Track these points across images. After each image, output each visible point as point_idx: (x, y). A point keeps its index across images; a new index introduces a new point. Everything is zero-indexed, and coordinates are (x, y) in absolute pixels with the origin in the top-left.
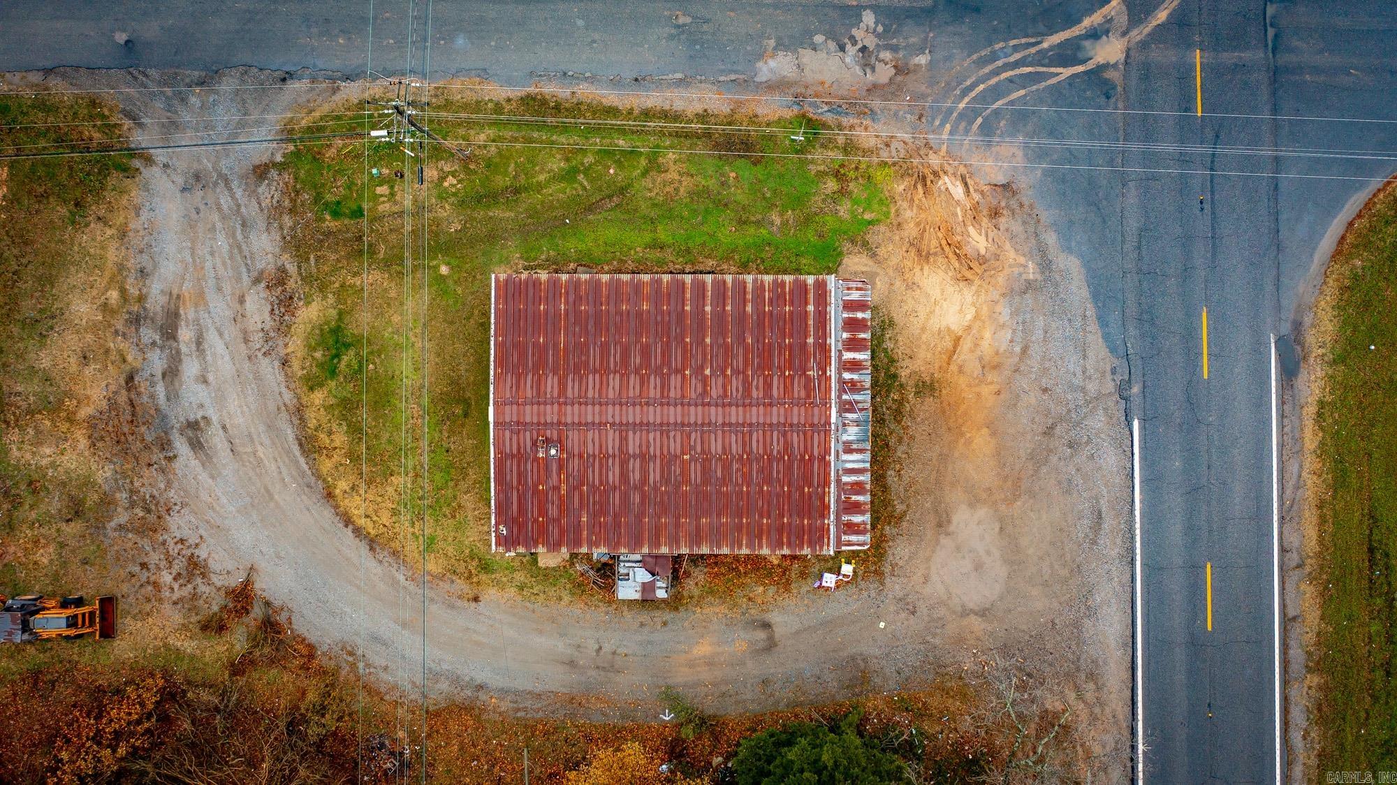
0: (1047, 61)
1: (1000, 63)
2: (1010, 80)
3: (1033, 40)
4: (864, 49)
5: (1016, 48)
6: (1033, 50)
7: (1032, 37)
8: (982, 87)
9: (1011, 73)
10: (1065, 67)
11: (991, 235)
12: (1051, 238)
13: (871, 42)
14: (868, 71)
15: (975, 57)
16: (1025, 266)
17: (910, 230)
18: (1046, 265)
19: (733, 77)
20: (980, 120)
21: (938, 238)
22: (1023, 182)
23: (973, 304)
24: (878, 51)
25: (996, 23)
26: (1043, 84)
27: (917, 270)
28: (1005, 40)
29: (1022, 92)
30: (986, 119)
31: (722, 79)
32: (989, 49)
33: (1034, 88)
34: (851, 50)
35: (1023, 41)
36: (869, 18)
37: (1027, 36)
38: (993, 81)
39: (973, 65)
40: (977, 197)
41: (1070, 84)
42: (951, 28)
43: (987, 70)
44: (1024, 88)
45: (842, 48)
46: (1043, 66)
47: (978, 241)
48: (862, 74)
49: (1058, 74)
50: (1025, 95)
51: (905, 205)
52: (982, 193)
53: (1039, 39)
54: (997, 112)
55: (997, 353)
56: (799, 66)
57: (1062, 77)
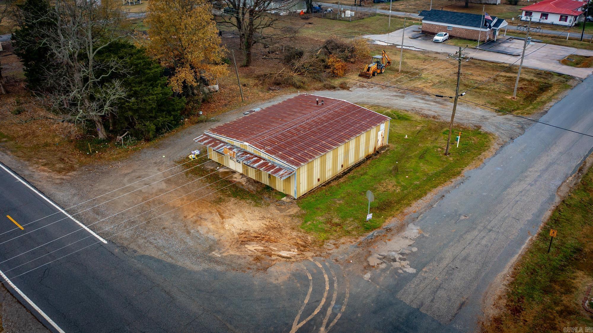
0: (312, 323)
1: (333, 303)
2: (319, 301)
3: (331, 325)
4: (394, 260)
5: (334, 315)
6: (325, 321)
7: (334, 326)
8: (327, 288)
9: (323, 303)
10: (300, 329)
11: (250, 252)
12: (219, 268)
13: (397, 264)
14: (380, 257)
15: (348, 295)
16: (220, 254)
17: (287, 231)
18: (212, 260)
19: (419, 218)
20: (310, 278)
21: (272, 236)
22: (260, 275)
23: (229, 230)
24: (388, 264)
25: (359, 315)
26: (300, 312)
27: (267, 223)
28: (344, 313)
29: (306, 301)
30: (308, 280)
31: (422, 215)
32: (346, 303)
33: (303, 308)
34: (397, 256)
35: (336, 321)
36: (411, 270)
37: (337, 324)
38: (326, 294)
39: (343, 292)
40: (273, 257)
41: (287, 324)
42: (374, 296)
43: (335, 296)
44: (308, 304)
45: (402, 254)
46: (311, 320)
47: (253, 248)
48: (381, 254)
49: (299, 323)
50: (303, 302)
51: (300, 235)
52: (274, 260)
53: (329, 328)
54: (307, 286)
55: (200, 225)
56: (407, 238)
57: (295, 323)
